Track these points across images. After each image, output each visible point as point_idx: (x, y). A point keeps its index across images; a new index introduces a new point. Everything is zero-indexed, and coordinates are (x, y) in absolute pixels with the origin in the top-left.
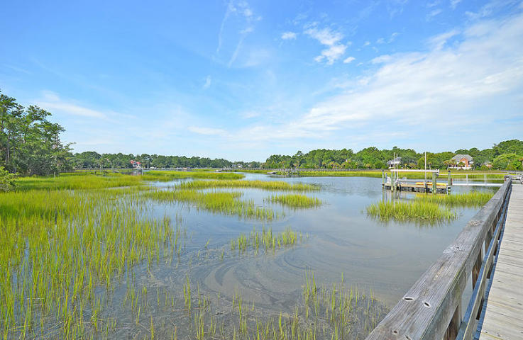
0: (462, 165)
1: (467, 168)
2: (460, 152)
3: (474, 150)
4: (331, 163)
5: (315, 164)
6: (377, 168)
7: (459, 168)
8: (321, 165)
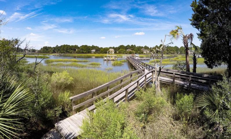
0: (112, 52)
1: (113, 53)
2: (110, 48)
3: (114, 47)
4: (71, 51)
5: (65, 51)
6: (88, 53)
7: (111, 53)
8: (67, 52)
